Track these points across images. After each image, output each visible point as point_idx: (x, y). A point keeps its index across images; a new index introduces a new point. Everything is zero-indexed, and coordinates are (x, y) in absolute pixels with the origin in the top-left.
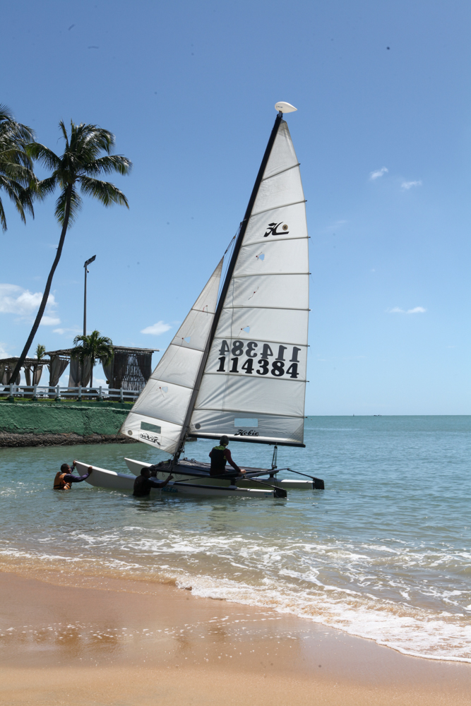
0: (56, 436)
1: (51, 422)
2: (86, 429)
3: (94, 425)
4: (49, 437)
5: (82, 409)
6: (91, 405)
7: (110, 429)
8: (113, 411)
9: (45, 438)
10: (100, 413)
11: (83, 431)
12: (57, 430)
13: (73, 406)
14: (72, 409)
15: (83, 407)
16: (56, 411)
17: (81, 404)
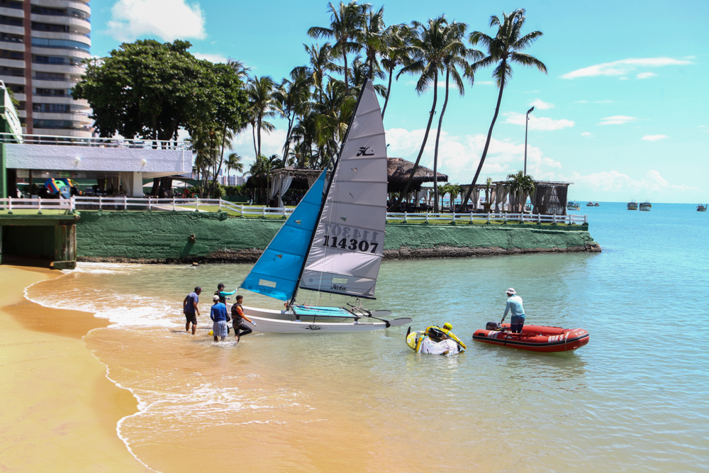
0: (485, 249)
1: (483, 239)
2: (509, 244)
3: (516, 241)
4: (481, 250)
5: (506, 230)
6: (514, 226)
7: (528, 244)
8: (532, 231)
9: (478, 250)
10: (521, 232)
11: (506, 245)
12: (487, 245)
13: (500, 228)
14: (499, 229)
15: (508, 228)
16: (487, 231)
17: (507, 226)
